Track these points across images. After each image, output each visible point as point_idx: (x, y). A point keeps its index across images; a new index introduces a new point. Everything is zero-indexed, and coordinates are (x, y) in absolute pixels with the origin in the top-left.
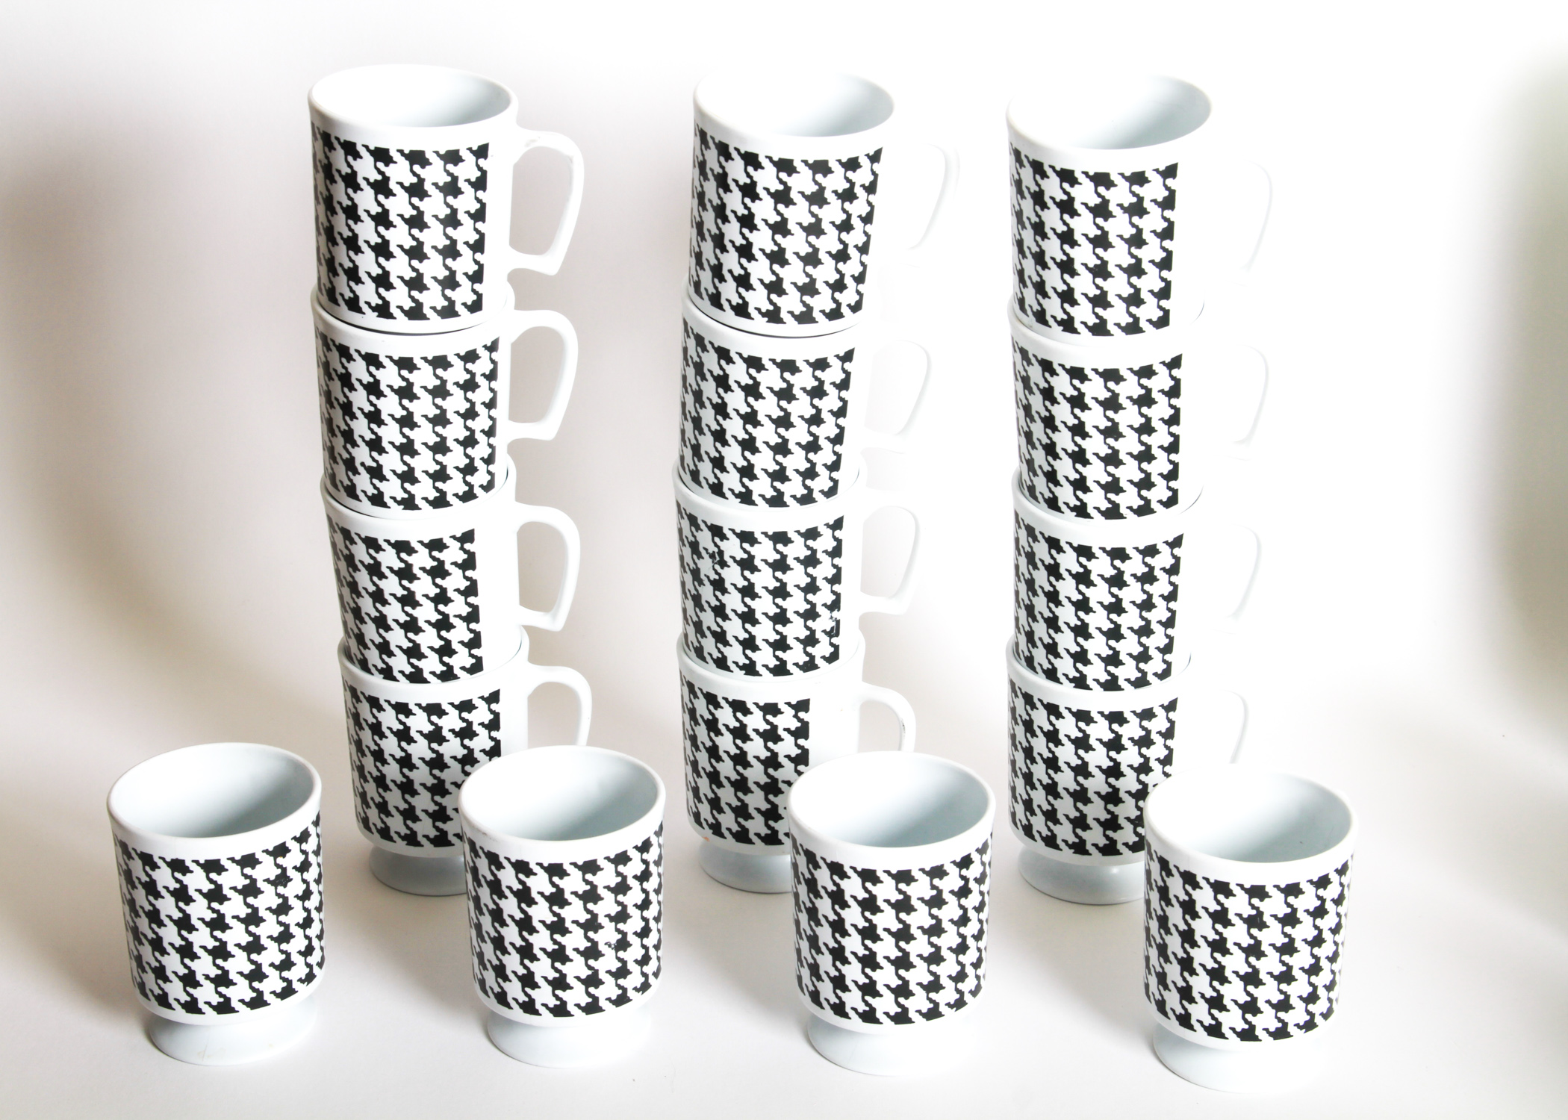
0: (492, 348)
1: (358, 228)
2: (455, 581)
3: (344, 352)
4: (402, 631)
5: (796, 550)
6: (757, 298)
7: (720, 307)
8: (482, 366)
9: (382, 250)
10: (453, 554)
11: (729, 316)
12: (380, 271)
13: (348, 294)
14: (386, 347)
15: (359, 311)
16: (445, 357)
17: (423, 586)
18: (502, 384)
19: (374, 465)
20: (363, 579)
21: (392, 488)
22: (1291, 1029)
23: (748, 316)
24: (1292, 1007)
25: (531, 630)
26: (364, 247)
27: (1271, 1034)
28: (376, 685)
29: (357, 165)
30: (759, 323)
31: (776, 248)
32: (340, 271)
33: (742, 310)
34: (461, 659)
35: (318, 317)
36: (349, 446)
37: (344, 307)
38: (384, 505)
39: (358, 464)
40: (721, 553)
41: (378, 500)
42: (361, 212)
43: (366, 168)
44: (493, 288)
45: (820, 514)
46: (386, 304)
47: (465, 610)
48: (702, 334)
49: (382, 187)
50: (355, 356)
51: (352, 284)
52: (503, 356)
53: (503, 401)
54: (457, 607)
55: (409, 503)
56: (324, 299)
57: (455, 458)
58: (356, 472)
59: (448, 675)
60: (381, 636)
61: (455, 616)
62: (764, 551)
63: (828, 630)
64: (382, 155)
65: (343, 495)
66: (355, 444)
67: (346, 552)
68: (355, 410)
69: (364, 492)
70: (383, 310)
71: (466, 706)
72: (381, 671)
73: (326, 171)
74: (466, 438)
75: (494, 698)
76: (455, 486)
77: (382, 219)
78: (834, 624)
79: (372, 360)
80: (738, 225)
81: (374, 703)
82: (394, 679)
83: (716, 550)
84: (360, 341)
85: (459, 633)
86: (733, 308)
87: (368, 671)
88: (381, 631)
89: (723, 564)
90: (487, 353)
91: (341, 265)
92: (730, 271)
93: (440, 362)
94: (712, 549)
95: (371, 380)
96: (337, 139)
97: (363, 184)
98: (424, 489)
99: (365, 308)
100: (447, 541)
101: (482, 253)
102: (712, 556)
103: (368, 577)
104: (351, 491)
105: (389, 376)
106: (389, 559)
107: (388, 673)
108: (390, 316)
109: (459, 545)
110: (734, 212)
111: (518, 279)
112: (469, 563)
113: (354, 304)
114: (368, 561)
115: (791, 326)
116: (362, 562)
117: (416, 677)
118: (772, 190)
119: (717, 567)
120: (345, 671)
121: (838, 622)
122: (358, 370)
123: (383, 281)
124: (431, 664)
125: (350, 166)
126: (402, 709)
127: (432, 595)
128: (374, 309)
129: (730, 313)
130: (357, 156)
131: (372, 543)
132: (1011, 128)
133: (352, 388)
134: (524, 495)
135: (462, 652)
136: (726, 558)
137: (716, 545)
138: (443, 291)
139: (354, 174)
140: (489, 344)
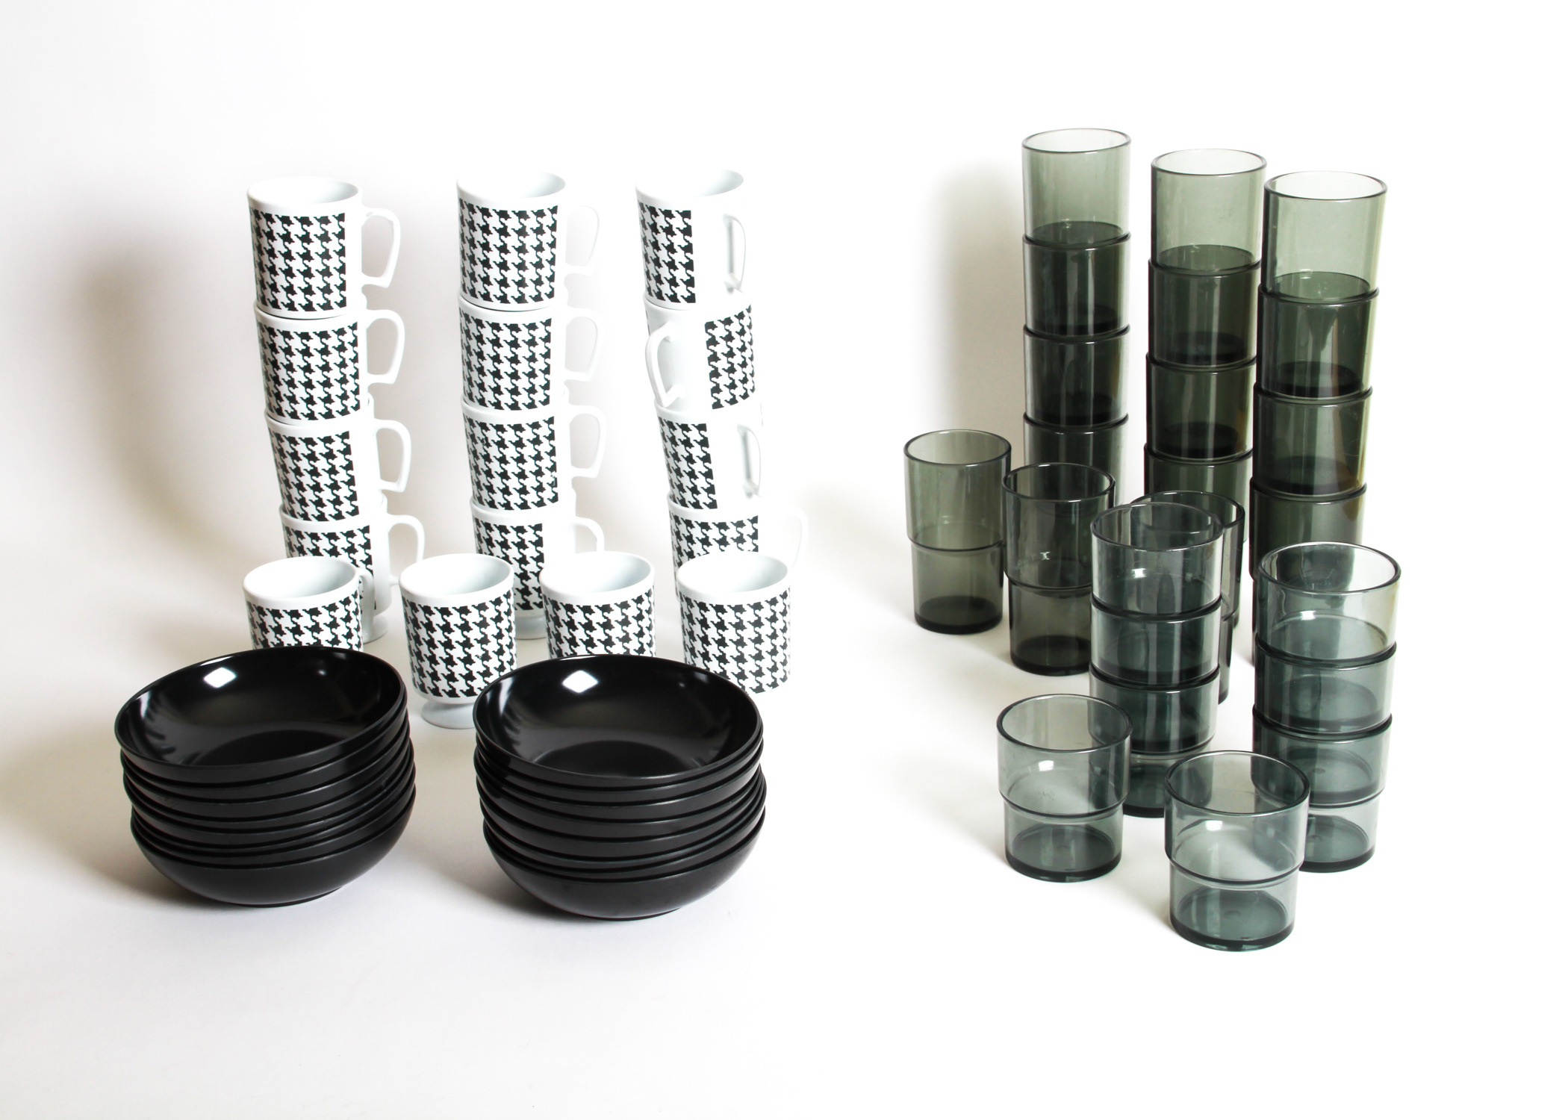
0: (354, 327)
1: (275, 261)
2: (340, 461)
3: (271, 331)
4: (312, 491)
5: (527, 435)
6: (494, 290)
7: (475, 296)
8: (348, 338)
9: (289, 273)
10: (337, 446)
11: (480, 301)
12: (288, 285)
13: (272, 299)
14: (294, 327)
15: (278, 307)
16: (326, 332)
17: (322, 464)
18: (362, 349)
19: (291, 395)
20: (289, 461)
21: (301, 408)
22: (764, 687)
23: (490, 300)
24: (763, 674)
25: (386, 492)
26: (279, 272)
27: (754, 690)
28: (300, 524)
29: (273, 226)
30: (496, 304)
31: (502, 261)
32: (267, 286)
33: (486, 297)
34: (346, 507)
35: (257, 314)
36: (277, 385)
37: (270, 306)
38: (298, 418)
39: (282, 395)
40: (487, 439)
41: (294, 415)
42: (276, 253)
43: (278, 228)
44: (352, 293)
45: (540, 414)
46: (292, 303)
47: (347, 479)
48: (468, 313)
49: (287, 238)
50: (277, 333)
51: (274, 293)
52: (361, 333)
53: (362, 358)
54: (342, 476)
55: (311, 416)
56: (260, 303)
57: (336, 390)
58: (281, 400)
59: (339, 516)
60: (300, 495)
61: (342, 482)
62: (510, 436)
63: (550, 483)
64: (286, 220)
65: (275, 415)
66: (280, 384)
67: (279, 447)
68: (279, 364)
69: (286, 411)
70: (291, 306)
71: (350, 534)
72: (302, 516)
73: (257, 231)
74: (341, 378)
75: (366, 530)
76: (336, 406)
77: (288, 255)
78: (553, 480)
79: (287, 335)
80: (481, 249)
81: (299, 534)
82: (309, 520)
83: (484, 437)
84: (281, 325)
85: (344, 492)
86: (482, 296)
87: (295, 516)
88: (300, 492)
89: (488, 445)
90: (351, 330)
91: (267, 283)
92: (479, 275)
93: (324, 335)
94: (482, 437)
95: (287, 346)
96: (262, 213)
97: (277, 237)
98: (319, 408)
99: (281, 306)
100: (334, 437)
101: (345, 273)
102: (482, 441)
103: (291, 460)
104: (280, 412)
105: (296, 344)
106: (302, 449)
107: (305, 517)
108: (295, 309)
109: (340, 440)
110: (478, 242)
111: (367, 290)
112: (347, 451)
113: (275, 304)
114: (291, 451)
115: (513, 305)
116: (287, 452)
117: (321, 518)
118: (498, 228)
119: (485, 447)
120: (283, 518)
121: (556, 479)
122: (279, 341)
123: (290, 290)
124: (329, 510)
125: (269, 227)
126: (314, 536)
127: (327, 469)
128: (286, 306)
129: (480, 299)
130: (273, 221)
131: (292, 441)
132: (638, 193)
133: (277, 352)
134: (379, 414)
135: (346, 503)
136: (490, 441)
137: (484, 435)
138: (323, 295)
139: (272, 231)
140: (351, 326)
